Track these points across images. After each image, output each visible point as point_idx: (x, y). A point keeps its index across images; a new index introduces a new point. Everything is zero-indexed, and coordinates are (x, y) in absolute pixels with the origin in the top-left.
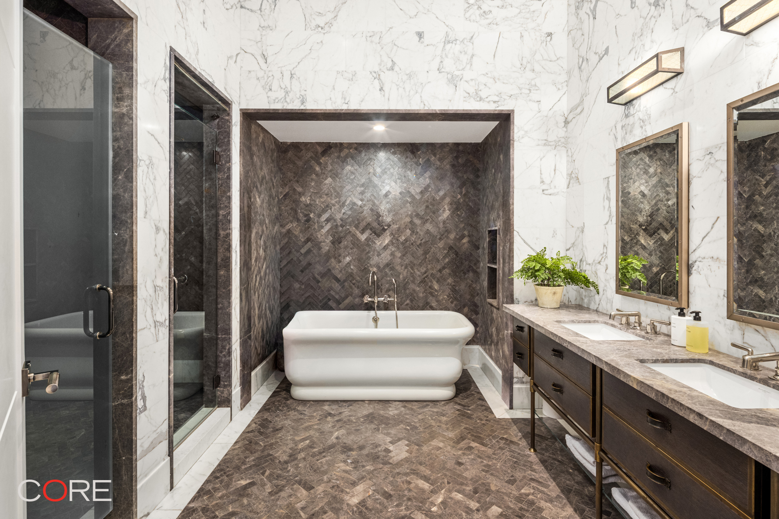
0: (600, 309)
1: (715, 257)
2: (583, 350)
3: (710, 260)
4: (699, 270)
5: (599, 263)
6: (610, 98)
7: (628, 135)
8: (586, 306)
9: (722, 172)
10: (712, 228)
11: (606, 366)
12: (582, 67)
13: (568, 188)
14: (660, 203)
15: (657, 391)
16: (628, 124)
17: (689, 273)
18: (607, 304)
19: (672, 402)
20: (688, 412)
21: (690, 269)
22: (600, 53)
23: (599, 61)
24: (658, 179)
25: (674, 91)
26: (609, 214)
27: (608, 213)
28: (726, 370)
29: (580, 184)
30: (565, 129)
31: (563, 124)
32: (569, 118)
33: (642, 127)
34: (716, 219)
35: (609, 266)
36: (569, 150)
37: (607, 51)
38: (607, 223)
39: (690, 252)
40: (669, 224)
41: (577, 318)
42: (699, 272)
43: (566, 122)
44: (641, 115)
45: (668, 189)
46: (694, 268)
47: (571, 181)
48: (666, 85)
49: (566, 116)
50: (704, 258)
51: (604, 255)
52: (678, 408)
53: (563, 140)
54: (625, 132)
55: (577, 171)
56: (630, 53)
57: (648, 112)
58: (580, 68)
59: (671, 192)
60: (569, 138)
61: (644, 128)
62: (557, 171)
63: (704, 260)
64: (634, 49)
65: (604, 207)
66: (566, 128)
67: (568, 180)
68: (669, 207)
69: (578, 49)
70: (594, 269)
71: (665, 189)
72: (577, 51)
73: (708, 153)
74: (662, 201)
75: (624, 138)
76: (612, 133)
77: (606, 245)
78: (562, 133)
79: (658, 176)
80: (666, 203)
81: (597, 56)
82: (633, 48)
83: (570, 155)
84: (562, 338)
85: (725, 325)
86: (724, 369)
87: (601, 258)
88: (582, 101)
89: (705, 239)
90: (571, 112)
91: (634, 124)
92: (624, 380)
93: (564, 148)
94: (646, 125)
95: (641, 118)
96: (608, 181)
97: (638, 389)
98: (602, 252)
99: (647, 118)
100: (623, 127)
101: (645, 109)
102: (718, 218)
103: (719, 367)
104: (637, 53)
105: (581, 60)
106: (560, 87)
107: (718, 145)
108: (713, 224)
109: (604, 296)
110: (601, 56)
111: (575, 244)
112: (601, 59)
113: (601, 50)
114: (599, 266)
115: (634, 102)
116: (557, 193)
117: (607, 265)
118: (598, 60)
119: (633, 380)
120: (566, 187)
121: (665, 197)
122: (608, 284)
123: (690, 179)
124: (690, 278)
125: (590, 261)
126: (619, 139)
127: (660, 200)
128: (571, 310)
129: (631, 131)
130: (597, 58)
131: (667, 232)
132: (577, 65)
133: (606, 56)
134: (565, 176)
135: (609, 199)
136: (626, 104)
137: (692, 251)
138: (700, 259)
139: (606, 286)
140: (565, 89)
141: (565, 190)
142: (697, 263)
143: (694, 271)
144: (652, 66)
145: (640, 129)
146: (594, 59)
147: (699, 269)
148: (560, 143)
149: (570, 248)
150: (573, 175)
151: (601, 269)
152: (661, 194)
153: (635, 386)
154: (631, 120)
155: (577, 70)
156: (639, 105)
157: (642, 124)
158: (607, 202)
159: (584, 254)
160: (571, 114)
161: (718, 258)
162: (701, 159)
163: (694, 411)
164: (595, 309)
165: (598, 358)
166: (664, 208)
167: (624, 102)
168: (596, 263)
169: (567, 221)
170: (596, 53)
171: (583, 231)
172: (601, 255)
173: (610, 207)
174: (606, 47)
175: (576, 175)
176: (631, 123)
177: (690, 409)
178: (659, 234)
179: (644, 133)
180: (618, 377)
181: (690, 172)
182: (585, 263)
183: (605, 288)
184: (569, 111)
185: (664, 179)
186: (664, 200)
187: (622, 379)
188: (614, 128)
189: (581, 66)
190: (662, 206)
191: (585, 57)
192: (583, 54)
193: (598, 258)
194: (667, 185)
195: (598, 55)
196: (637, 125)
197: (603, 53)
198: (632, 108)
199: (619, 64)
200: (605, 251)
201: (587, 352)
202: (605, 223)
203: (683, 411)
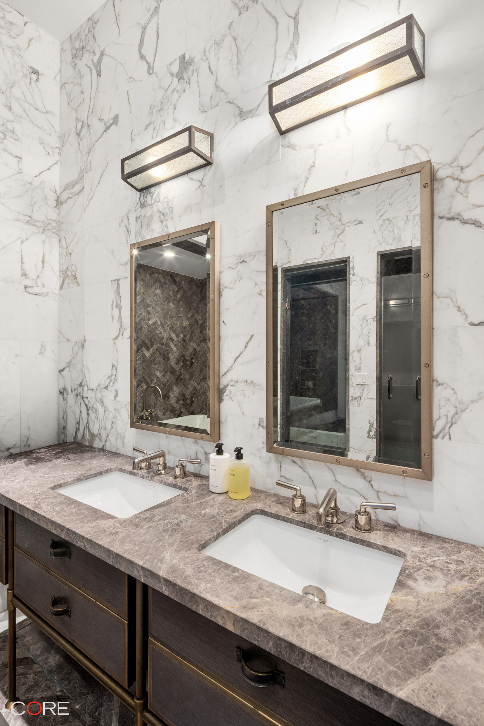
0: (108, 447)
1: (249, 381)
2: (118, 555)
3: (243, 384)
4: (232, 396)
5: (106, 388)
6: (125, 173)
7: (144, 229)
8: (87, 444)
9: (256, 284)
10: (246, 347)
11: (166, 586)
12: (82, 134)
13: (61, 288)
14: (142, 321)
15: (279, 638)
16: (145, 216)
17: (220, 400)
18: (116, 440)
19: (311, 661)
20: (348, 682)
21: (221, 395)
22: (106, 120)
23: (105, 131)
24: (141, 299)
25: (202, 184)
26: (119, 326)
27: (117, 325)
28: (281, 520)
29: (79, 285)
30: (56, 210)
31: (54, 203)
32: (64, 197)
33: (162, 222)
34: (250, 337)
35: (119, 391)
36: (63, 241)
37: (116, 120)
38: (117, 337)
39: (221, 375)
40: (149, 342)
41: (83, 472)
42: (232, 399)
43: (59, 203)
44: (161, 207)
45: (149, 309)
46: (225, 394)
47: (66, 281)
48: (192, 175)
49: (58, 192)
50: (237, 382)
51: (113, 378)
52: (326, 673)
53: (54, 224)
54: (140, 224)
55: (74, 268)
56: (146, 128)
57: (170, 205)
58: (78, 134)
59: (151, 312)
60: (62, 223)
61: (164, 223)
62: (46, 264)
63: (237, 384)
64: (152, 125)
65: (113, 317)
66: (59, 209)
67: (62, 279)
68: (150, 326)
69: (76, 109)
70: (98, 396)
71: (147, 309)
72: (74, 112)
73: (241, 261)
74: (144, 320)
75: (138, 233)
76: (122, 225)
77: (116, 364)
78: (53, 214)
79: (141, 296)
80: (147, 322)
81: (102, 124)
82: (150, 123)
83: (65, 246)
84: (74, 533)
85: (260, 457)
86: (279, 519)
87: (108, 381)
88: (81, 178)
89: (237, 360)
90: (65, 190)
91: (151, 216)
92: (207, 615)
93: (56, 236)
94: (167, 220)
95: (161, 210)
96: (118, 285)
97: (238, 632)
98: (110, 374)
99: (168, 212)
100: (137, 218)
101: (166, 200)
102: (252, 336)
103: (272, 517)
104: (156, 131)
105: (79, 125)
106: (50, 151)
107: (252, 253)
108: (247, 343)
109: (113, 431)
110: (108, 124)
111: (72, 363)
112: (108, 128)
113: (108, 116)
114: (106, 393)
115: (152, 189)
116: (46, 295)
117: (116, 391)
118: (104, 129)
119: (225, 616)
120: (58, 287)
121: (146, 316)
122: (118, 415)
123: (221, 290)
124: (220, 405)
125: (93, 385)
126: (133, 233)
127: (142, 319)
128: (70, 456)
129: (148, 225)
130: (102, 127)
131: (148, 349)
132: (74, 130)
133: (114, 126)
134: (58, 273)
135: (119, 307)
136: (141, 190)
137: (223, 373)
138: (232, 383)
139: (115, 417)
140: (57, 158)
141: (57, 292)
142: (229, 388)
143: (225, 397)
144: (182, 141)
145: (160, 224)
146: (98, 127)
147: (232, 394)
148: (50, 227)
149: (64, 369)
150: (69, 273)
151: (108, 396)
152: (143, 313)
153: (229, 627)
154: (148, 211)
155: (73, 138)
156: (159, 194)
157: (162, 217)
158: (116, 312)
159: (84, 376)
160: (67, 191)
161: (252, 382)
162: (234, 267)
163: (363, 681)
164: (101, 447)
165: (151, 572)
166: (146, 327)
167: (140, 187)
168: (101, 389)
169: (60, 332)
170: (101, 120)
171: (83, 347)
172: (109, 377)
173: (120, 317)
174: (114, 115)
175: (74, 274)
176: (148, 214)
177: (354, 677)
178: (142, 352)
179: (165, 229)
180: (194, 608)
181: (221, 282)
182: (86, 388)
183: (115, 420)
184: (63, 188)
185: (146, 300)
186: (146, 319)
187: (200, 612)
188: (126, 218)
189: (80, 132)
190: (144, 324)
191: (85, 121)
192: (83, 117)
193: (104, 382)
194: (149, 306)
195: (103, 121)
196: (156, 219)
197: (111, 121)
198: (149, 196)
199: (132, 140)
200: (114, 373)
201: (125, 559)
202: (114, 337)
203: (337, 679)
